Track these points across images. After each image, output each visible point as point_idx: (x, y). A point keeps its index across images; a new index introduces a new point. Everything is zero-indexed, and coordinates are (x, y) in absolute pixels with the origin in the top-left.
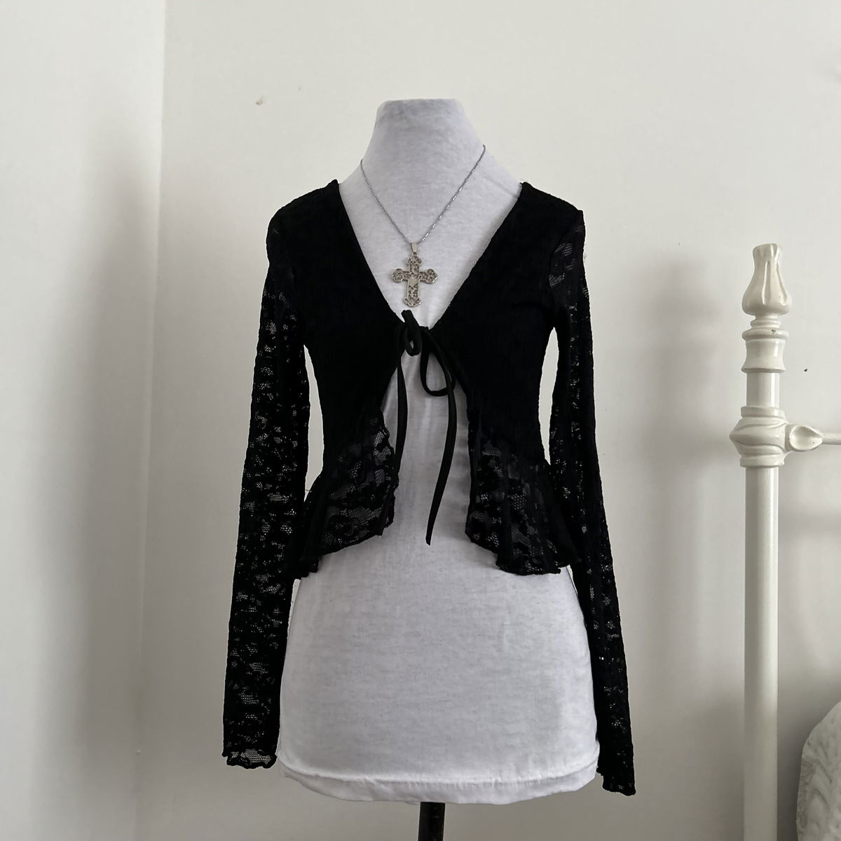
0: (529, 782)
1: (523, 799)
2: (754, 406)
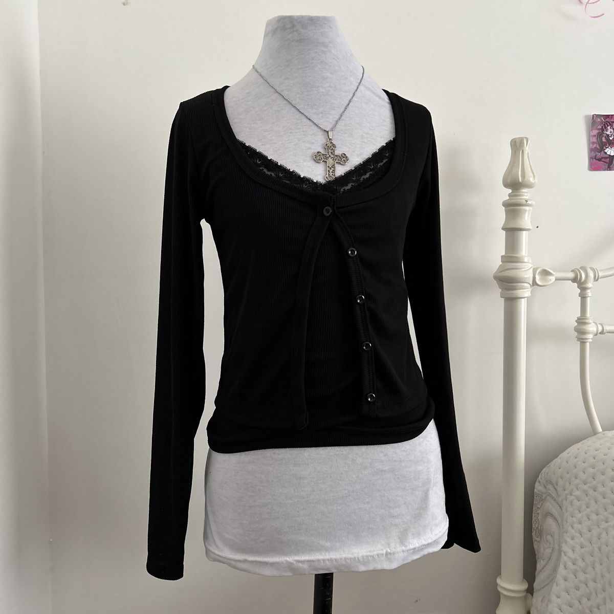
0: (410, 550)
1: (405, 562)
2: (512, 255)
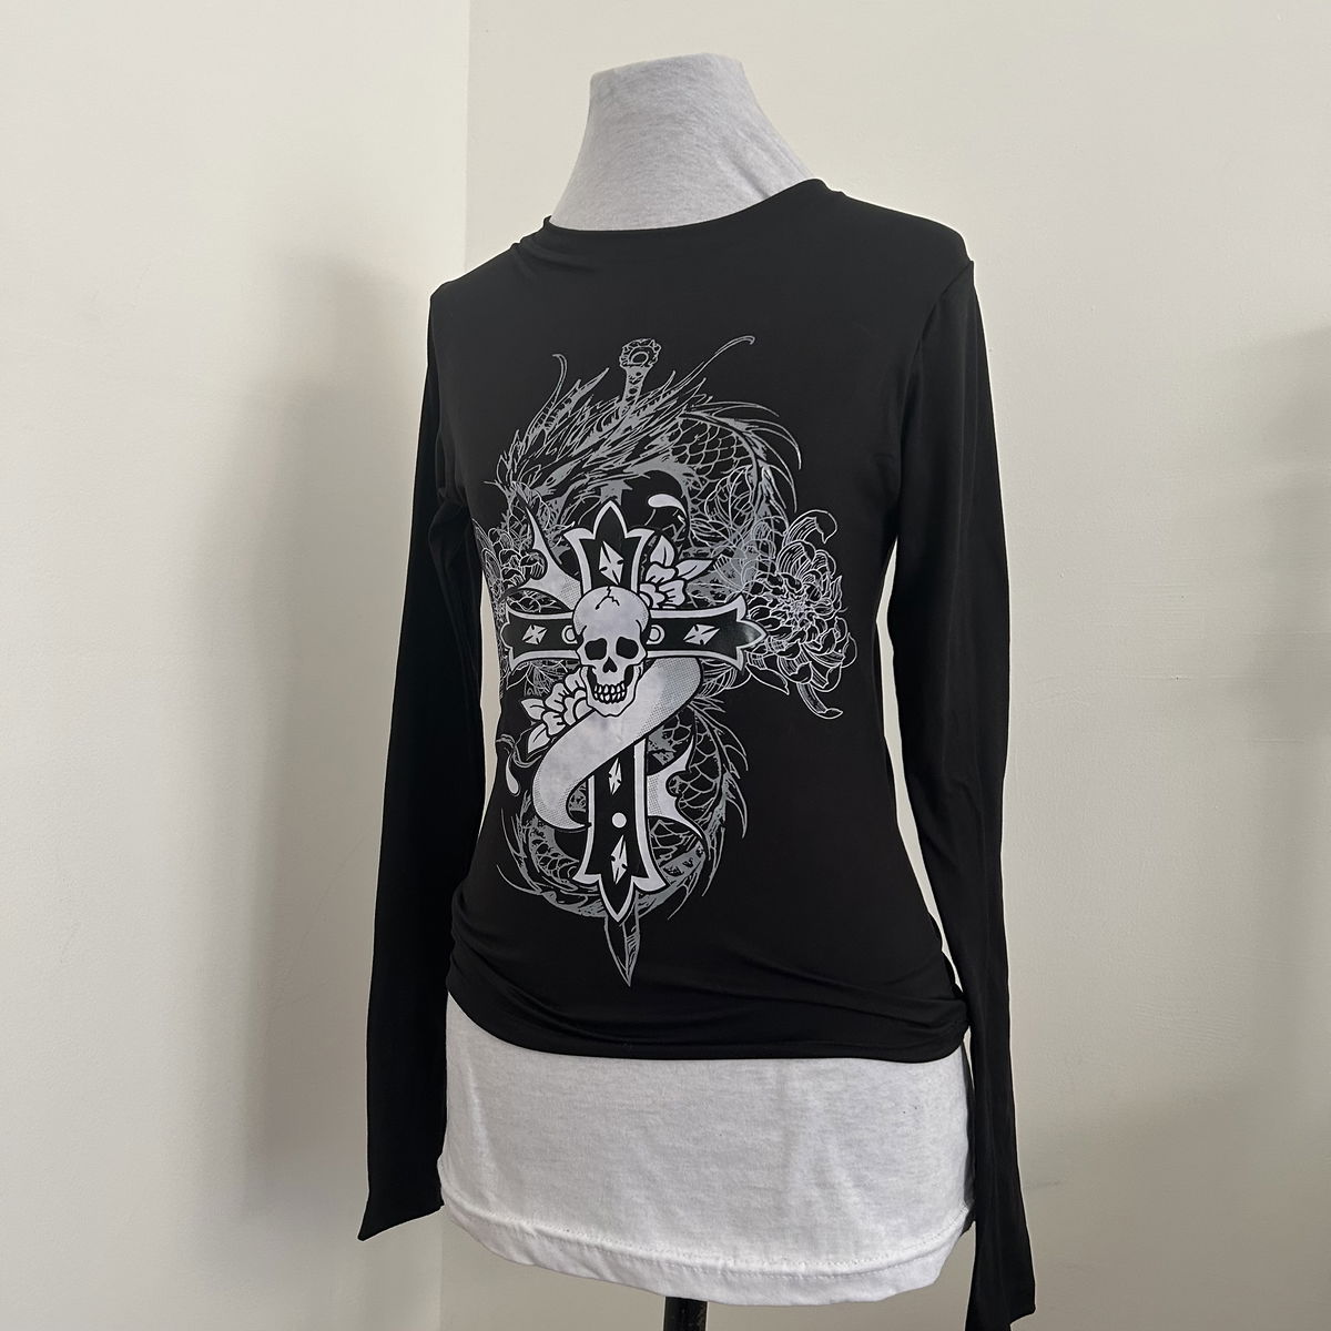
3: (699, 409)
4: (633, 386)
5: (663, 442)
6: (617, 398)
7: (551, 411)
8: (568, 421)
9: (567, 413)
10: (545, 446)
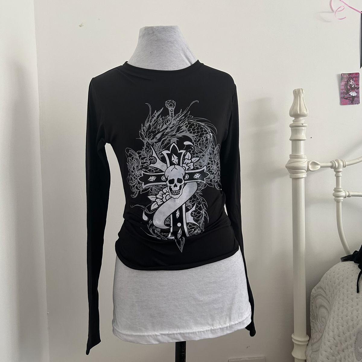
2: (295, 154)
3: (191, 119)
4: (171, 113)
5: (184, 128)
6: (168, 116)
7: (150, 119)
8: (156, 122)
9: (155, 119)
10: (152, 128)
